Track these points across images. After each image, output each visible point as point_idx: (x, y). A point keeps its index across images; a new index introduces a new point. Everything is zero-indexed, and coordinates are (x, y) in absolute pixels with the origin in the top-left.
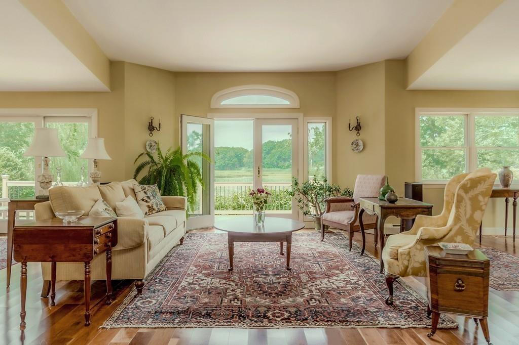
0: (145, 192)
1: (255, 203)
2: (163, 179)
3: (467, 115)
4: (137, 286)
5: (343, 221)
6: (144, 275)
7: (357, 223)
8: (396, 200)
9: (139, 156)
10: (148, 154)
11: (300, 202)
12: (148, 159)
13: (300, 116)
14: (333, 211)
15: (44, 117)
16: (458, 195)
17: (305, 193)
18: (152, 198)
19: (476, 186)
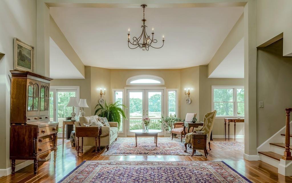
0: (103, 120)
1: (145, 123)
2: (108, 115)
3: (234, 88)
4: (107, 148)
5: (179, 131)
6: (109, 144)
7: (184, 132)
8: (195, 122)
9: (96, 106)
10: (100, 105)
11: (164, 125)
12: (100, 107)
13: (165, 88)
14: (177, 128)
15: (57, 90)
16: (205, 118)
17: (167, 121)
18: (105, 122)
19: (209, 116)
